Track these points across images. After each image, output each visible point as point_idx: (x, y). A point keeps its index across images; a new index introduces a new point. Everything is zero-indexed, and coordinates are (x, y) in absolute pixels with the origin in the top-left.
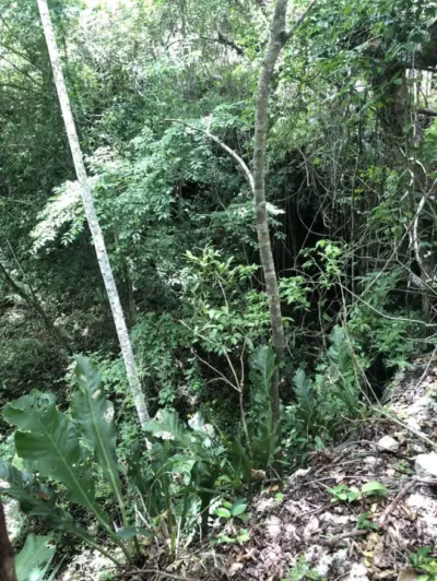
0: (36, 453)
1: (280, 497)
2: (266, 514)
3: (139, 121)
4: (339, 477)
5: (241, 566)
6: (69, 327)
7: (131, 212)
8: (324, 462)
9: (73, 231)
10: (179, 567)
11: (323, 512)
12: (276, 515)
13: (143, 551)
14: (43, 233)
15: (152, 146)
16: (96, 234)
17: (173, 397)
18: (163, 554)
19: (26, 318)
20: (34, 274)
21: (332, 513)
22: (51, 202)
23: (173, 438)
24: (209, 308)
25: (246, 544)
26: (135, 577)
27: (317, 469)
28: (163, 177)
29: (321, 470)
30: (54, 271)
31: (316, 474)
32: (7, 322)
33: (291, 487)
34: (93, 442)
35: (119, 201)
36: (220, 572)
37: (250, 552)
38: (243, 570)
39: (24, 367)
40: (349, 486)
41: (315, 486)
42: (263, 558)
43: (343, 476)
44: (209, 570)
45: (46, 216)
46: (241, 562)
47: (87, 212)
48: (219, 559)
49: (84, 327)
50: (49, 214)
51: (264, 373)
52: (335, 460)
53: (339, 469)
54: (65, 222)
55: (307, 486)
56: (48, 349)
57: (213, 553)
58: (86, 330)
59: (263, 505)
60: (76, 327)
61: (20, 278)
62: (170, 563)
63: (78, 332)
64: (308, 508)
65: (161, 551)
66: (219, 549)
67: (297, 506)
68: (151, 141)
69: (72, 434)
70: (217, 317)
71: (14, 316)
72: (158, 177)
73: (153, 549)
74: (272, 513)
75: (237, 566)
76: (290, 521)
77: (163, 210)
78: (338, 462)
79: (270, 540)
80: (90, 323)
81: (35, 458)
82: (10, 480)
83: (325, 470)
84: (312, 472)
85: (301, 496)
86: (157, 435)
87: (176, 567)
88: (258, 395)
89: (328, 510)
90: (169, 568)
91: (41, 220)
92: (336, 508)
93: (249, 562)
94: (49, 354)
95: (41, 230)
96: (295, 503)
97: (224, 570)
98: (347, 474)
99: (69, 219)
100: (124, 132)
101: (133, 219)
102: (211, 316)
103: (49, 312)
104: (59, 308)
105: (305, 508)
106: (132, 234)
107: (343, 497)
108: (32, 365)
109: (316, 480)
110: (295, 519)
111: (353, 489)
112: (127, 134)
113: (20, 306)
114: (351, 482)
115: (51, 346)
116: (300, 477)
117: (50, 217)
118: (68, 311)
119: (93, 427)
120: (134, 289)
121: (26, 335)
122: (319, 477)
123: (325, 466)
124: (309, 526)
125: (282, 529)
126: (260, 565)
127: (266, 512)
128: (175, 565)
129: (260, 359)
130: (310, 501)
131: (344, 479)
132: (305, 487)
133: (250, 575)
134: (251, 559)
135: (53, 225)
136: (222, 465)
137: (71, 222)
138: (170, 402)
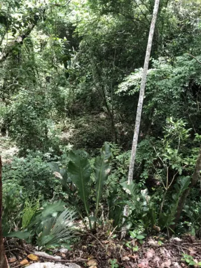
0: (74, 172)
1: (160, 243)
2: (150, 246)
3: (186, 48)
4: (192, 252)
5: (129, 259)
6: (120, 129)
7: (162, 90)
8: (189, 241)
9: (135, 90)
10: (107, 244)
11: (175, 261)
12: (154, 250)
13: (97, 229)
14: (123, 87)
15: (185, 63)
16: (141, 95)
17: (147, 177)
18: (103, 235)
19: (106, 118)
20: (116, 102)
21: (179, 264)
22: (132, 75)
23: (130, 194)
24: (169, 148)
25: (135, 252)
26: (90, 237)
27: (184, 242)
28: (184, 79)
29: (186, 243)
30: (123, 104)
31: (182, 244)
32: (99, 117)
33: (169, 242)
34: (97, 178)
35: (159, 83)
36: (119, 256)
37: (135, 256)
38: (129, 261)
39: (98, 137)
40: (195, 258)
41: (179, 249)
42: (139, 262)
43: (195, 252)
44: (116, 252)
45: (127, 80)
46: (130, 257)
47: (142, 84)
48: (122, 250)
49: (126, 131)
50: (128, 79)
51: (182, 187)
52: (195, 244)
53: (194, 248)
54: (133, 85)
55: (176, 247)
56: (109, 134)
57: (122, 247)
58: (127, 133)
59: (152, 242)
60: (123, 130)
61: (110, 102)
62: (104, 240)
63: (123, 132)
64: (170, 256)
65: (103, 233)
66: (125, 247)
67: (165, 252)
68: (186, 60)
69: (89, 172)
70: (170, 153)
71: (103, 116)
72: (181, 78)
73: (101, 231)
74: (152, 247)
75: (127, 258)
76: (159, 256)
77: (177, 94)
78: (196, 245)
79: (146, 257)
80: (129, 130)
81: (73, 174)
82: (63, 177)
83: (187, 245)
84: (181, 242)
85: (170, 249)
86: (124, 189)
87: (105, 242)
88: (175, 195)
89: (178, 262)
90: (103, 242)
91: (124, 81)
92: (182, 263)
93: (132, 260)
94: (109, 136)
95: (122, 85)
96: (165, 250)
97: (121, 256)
98: (197, 253)
99: (135, 84)
100: (177, 52)
101: (162, 93)
102: (168, 151)
103: (116, 119)
104: (120, 119)
105: (169, 255)
106: (158, 100)
107: (188, 261)
108: (100, 138)
109: (181, 247)
110: (161, 256)
111: (196, 261)
112: (177, 53)
113: (106, 113)
114: (196, 257)
115: (111, 133)
116: (175, 241)
117: (128, 81)
118: (123, 122)
119: (100, 173)
120: (152, 124)
121: (104, 125)
122: (183, 246)
123: (188, 243)
124: (166, 263)
125: (153, 256)
126: (136, 264)
127: (151, 245)
128: (106, 242)
129: (183, 181)
130: (172, 253)
131: (194, 254)
132: (174, 246)
133: (130, 265)
134: (134, 259)
135: (128, 84)
136: (144, 215)
137: (135, 86)
138: (144, 179)
